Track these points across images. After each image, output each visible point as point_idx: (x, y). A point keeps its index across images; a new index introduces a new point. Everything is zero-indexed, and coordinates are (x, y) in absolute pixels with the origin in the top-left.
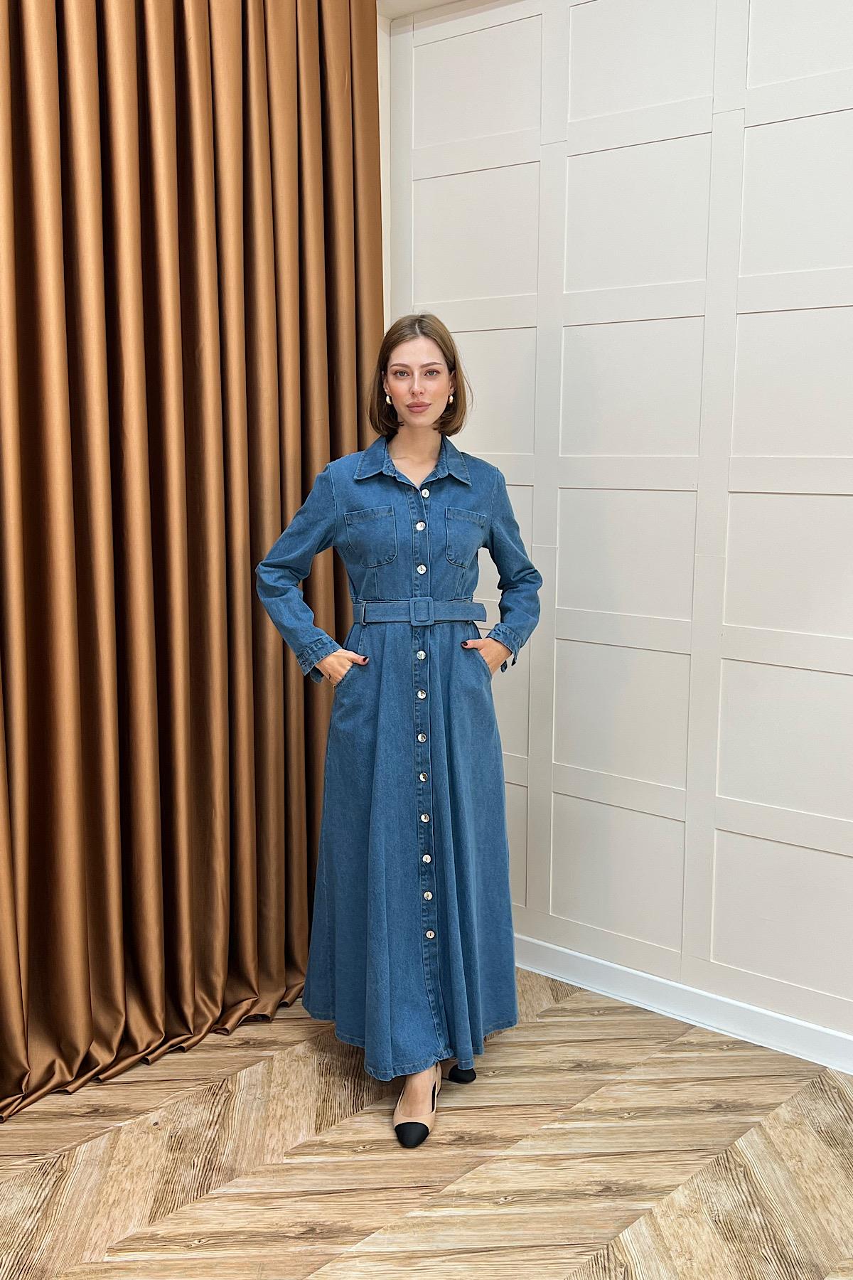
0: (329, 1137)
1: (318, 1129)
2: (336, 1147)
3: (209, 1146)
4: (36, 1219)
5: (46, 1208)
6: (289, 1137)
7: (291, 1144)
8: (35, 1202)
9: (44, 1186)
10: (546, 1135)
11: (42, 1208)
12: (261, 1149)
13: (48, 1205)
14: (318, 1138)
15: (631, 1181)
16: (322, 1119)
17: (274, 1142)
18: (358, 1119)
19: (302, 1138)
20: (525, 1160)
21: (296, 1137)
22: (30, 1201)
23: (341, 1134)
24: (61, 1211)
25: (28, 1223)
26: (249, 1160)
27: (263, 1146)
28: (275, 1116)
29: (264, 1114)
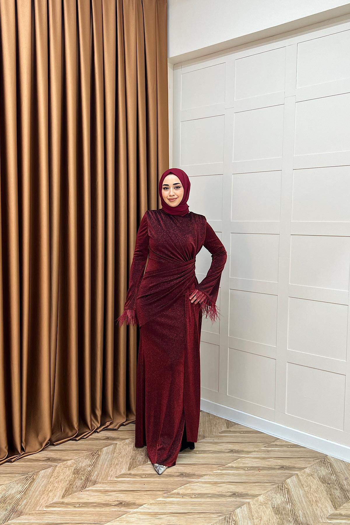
0: (133, 472)
1: (129, 469)
2: (135, 475)
3: (88, 473)
4: (21, 495)
5: (25, 492)
6: (118, 471)
7: (119, 473)
8: (22, 489)
9: (26, 484)
10: (215, 475)
11: (24, 491)
12: (107, 475)
13: (26, 490)
14: (129, 472)
15: (243, 492)
16: (131, 466)
17: (113, 472)
18: (145, 466)
19: (123, 472)
20: (205, 483)
21: (121, 471)
22: (20, 489)
23: (138, 471)
24: (31, 493)
25: (19, 496)
26: (102, 479)
27: (108, 474)
28: (114, 464)
29: (110, 463)
